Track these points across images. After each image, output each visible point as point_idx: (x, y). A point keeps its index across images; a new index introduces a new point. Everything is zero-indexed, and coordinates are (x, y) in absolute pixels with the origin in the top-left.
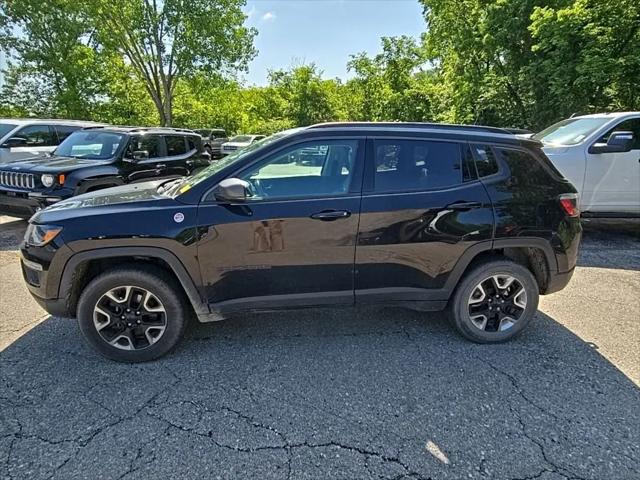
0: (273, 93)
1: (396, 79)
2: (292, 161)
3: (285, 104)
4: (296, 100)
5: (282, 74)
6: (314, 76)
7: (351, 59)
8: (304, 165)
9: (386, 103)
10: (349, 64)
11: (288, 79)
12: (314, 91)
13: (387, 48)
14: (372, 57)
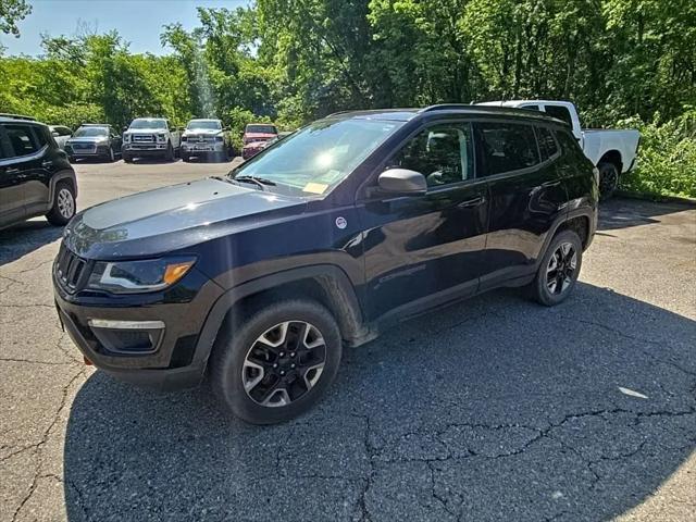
0: (56, 68)
1: (222, 59)
2: (117, 158)
3: (81, 84)
4: (99, 79)
5: (64, 43)
6: (117, 48)
7: (164, 30)
8: (134, 163)
9: (218, 86)
10: (163, 36)
11: (75, 50)
12: (124, 68)
13: (205, 21)
14: (189, 30)
